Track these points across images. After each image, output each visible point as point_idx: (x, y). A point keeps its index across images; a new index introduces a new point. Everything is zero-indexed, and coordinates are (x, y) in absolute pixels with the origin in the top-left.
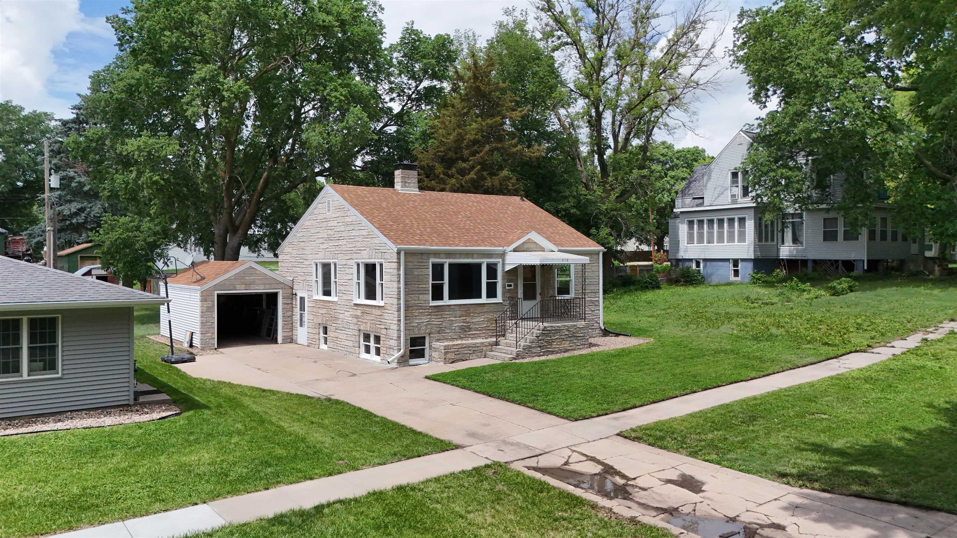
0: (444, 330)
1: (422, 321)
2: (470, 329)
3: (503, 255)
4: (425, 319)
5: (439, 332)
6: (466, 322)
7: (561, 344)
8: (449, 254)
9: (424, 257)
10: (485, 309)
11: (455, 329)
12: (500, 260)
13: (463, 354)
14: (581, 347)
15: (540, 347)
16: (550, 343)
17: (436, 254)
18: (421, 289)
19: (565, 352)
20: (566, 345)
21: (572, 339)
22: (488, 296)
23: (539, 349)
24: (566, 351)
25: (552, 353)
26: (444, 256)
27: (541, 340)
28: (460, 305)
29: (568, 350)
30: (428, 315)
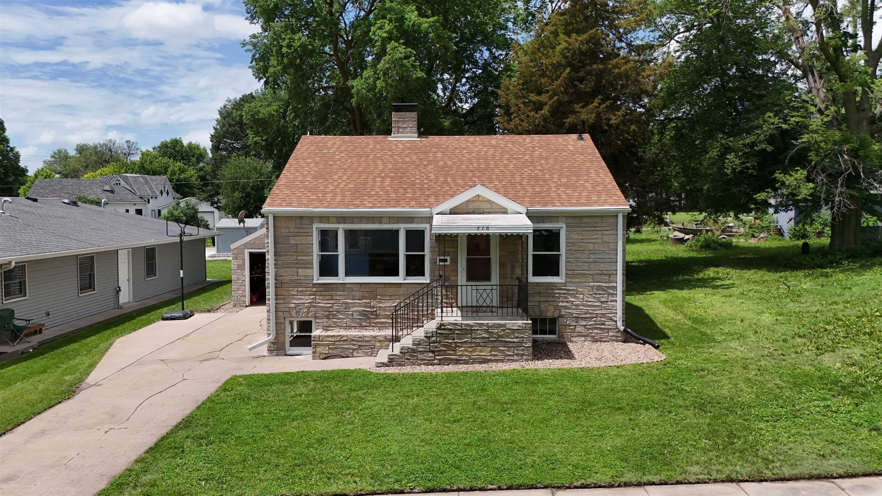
0: (335, 315)
1: (302, 301)
2: (377, 316)
3: (429, 219)
4: (307, 300)
5: (328, 317)
6: (370, 307)
7: (475, 351)
8: (342, 218)
9: (303, 222)
10: (401, 291)
11: (352, 315)
12: (428, 226)
13: (343, 348)
14: (516, 358)
15: (433, 352)
16: (454, 348)
17: (323, 218)
18: (301, 262)
19: (480, 363)
20: (485, 353)
21: (496, 344)
22: (409, 273)
23: (431, 354)
24: (485, 361)
25: (457, 362)
26: (334, 220)
27: (434, 342)
28: (361, 284)
29: (489, 361)
30: (310, 295)
